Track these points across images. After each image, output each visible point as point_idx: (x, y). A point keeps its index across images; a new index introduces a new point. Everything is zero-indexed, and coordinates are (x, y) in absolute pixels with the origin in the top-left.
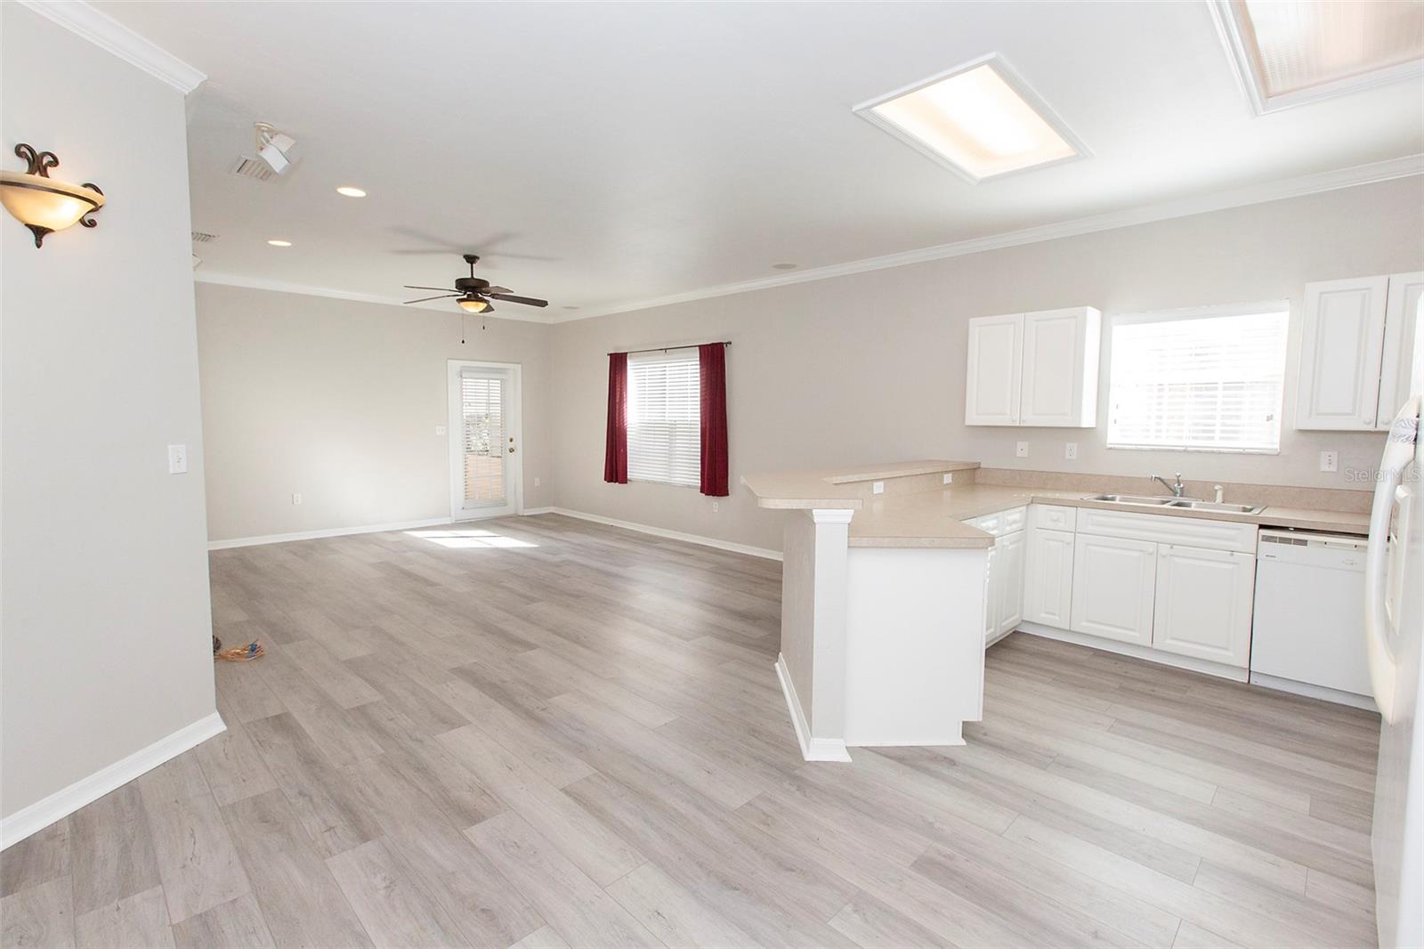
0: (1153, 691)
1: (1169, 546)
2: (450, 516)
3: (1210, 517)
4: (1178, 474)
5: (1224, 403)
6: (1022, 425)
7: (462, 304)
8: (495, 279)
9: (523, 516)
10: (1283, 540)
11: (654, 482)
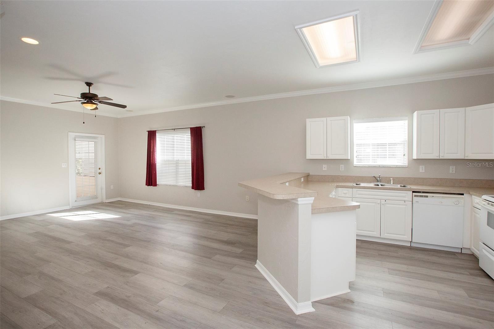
0: (389, 254)
1: (385, 200)
2: (69, 205)
3: (390, 189)
4: (380, 175)
5: (389, 150)
6: (328, 158)
7: (84, 105)
8: (100, 94)
9: (106, 203)
10: (422, 196)
11: (170, 185)
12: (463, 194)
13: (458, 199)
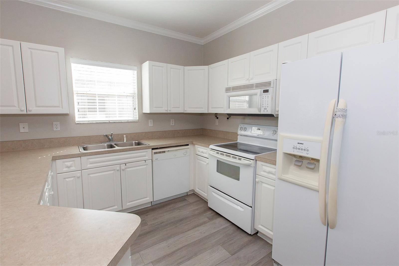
1: (125, 164)
4: (112, 132)
10: (160, 152)
12: (188, 145)
13: (186, 150)
